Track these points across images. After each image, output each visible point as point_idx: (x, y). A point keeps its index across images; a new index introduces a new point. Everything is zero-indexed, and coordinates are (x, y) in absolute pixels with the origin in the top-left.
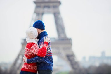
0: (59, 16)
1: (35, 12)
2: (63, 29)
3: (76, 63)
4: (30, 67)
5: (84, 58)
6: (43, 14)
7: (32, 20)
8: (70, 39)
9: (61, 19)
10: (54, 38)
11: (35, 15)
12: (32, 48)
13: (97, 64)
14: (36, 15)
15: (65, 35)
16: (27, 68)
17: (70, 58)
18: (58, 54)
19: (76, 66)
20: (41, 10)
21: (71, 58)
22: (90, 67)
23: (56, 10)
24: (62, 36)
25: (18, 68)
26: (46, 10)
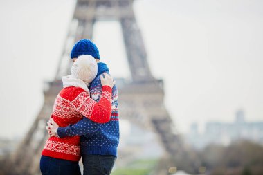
0: (134, 26)
1: (75, 17)
2: (143, 56)
3: (176, 138)
4: (65, 148)
5: (194, 126)
6: (94, 21)
7: (69, 35)
8: (161, 81)
9: (139, 31)
10: (122, 79)
11: (76, 23)
12: (77, 101)
13: (225, 140)
14: (79, 25)
15: (148, 72)
16: (56, 150)
17: (161, 125)
18: (133, 117)
19: (174, 146)
20: (88, 12)
21: (163, 126)
22: (208, 148)
23: (124, 12)
24: (141, 73)
25: (36, 152)
26: (101, 10)
